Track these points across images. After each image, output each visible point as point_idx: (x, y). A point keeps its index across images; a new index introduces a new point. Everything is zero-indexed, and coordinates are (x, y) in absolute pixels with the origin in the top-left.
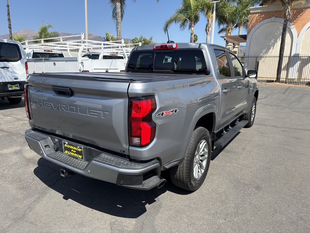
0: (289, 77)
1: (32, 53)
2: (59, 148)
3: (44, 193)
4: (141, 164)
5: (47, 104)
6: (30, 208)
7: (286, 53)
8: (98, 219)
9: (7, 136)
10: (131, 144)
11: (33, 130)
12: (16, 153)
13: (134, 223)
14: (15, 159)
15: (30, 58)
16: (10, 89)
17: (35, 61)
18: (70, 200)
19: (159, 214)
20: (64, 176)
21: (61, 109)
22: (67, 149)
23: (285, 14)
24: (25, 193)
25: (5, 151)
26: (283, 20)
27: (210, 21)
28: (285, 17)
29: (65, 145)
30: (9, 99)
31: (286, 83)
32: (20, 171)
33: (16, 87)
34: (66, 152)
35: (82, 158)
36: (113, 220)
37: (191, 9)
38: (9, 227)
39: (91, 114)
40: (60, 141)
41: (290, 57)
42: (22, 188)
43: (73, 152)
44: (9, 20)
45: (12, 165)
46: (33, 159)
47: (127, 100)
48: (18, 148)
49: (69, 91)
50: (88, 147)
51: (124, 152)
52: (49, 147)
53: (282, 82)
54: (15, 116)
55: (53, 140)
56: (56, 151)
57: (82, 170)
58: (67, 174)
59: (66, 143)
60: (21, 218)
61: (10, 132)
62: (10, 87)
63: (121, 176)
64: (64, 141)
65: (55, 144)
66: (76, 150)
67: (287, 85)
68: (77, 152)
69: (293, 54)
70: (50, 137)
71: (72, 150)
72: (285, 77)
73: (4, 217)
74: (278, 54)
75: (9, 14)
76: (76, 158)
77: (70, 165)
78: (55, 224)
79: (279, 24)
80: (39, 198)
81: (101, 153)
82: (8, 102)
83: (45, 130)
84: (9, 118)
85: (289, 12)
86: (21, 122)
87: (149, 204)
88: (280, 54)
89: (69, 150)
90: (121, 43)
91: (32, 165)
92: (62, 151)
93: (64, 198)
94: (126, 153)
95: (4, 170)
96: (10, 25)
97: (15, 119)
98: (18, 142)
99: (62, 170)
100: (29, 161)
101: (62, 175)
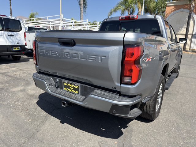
0: (192, 48)
1: (28, 27)
2: (59, 86)
3: (45, 119)
4: (130, 98)
5: (53, 53)
6: (37, 129)
7: (190, 32)
8: (89, 139)
9: (14, 79)
10: (122, 82)
11: (38, 73)
12: (22, 91)
13: (116, 143)
14: (21, 95)
15: (27, 30)
16: (14, 50)
17: (30, 32)
18: (65, 124)
19: (133, 137)
20: (64, 106)
21: (65, 56)
22: (65, 86)
23: (190, 7)
24: (31, 118)
25: (14, 89)
26: (188, 11)
27: (140, 11)
28: (190, 8)
29: (65, 84)
30: (13, 57)
31: (189, 52)
32: (26, 103)
33: (18, 48)
34: (65, 89)
35: (78, 93)
36: (100, 140)
37: (128, 3)
38: (23, 144)
39: (90, 59)
40: (60, 81)
41: (193, 35)
42: (29, 115)
43: (71, 89)
44: (11, 9)
45: (20, 99)
46: (34, 95)
47: (122, 47)
48: (22, 88)
49: (73, 42)
50: (84, 85)
51: (116, 88)
52: (52, 85)
53: (187, 51)
54: (17, 68)
55: (55, 80)
56: (57, 88)
57: (81, 102)
58: (67, 105)
59: (66, 83)
60: (31, 137)
61: (16, 77)
62: (14, 49)
63: (114, 106)
64: (63, 80)
65: (56, 83)
66: (73, 87)
67: (190, 53)
68: (74, 89)
69: (194, 33)
70: (52, 78)
71: (70, 88)
72: (189, 48)
73: (19, 136)
74: (185, 33)
75: (10, 5)
76: (74, 93)
77: (70, 98)
78: (58, 142)
79: (186, 13)
80: (42, 122)
81: (95, 89)
82: (12, 59)
83: (48, 73)
84: (14, 68)
85: (193, 5)
86: (22, 71)
87: (124, 129)
88: (186, 33)
89: (68, 87)
90: (86, 21)
91: (34, 99)
92: (62, 88)
93: (61, 122)
94: (118, 89)
95: (15, 102)
96: (11, 12)
97: (18, 69)
98: (22, 84)
99: (64, 102)
100: (31, 96)
101: (63, 105)
